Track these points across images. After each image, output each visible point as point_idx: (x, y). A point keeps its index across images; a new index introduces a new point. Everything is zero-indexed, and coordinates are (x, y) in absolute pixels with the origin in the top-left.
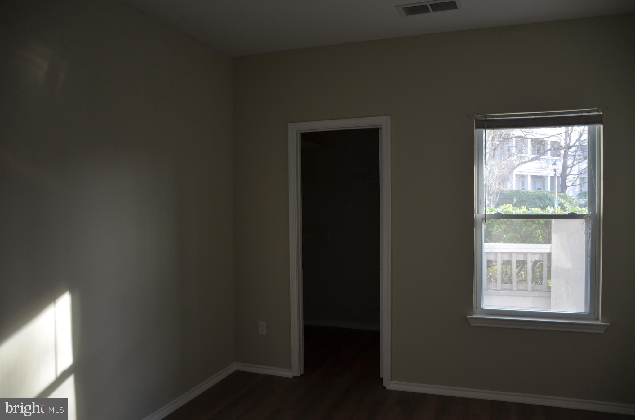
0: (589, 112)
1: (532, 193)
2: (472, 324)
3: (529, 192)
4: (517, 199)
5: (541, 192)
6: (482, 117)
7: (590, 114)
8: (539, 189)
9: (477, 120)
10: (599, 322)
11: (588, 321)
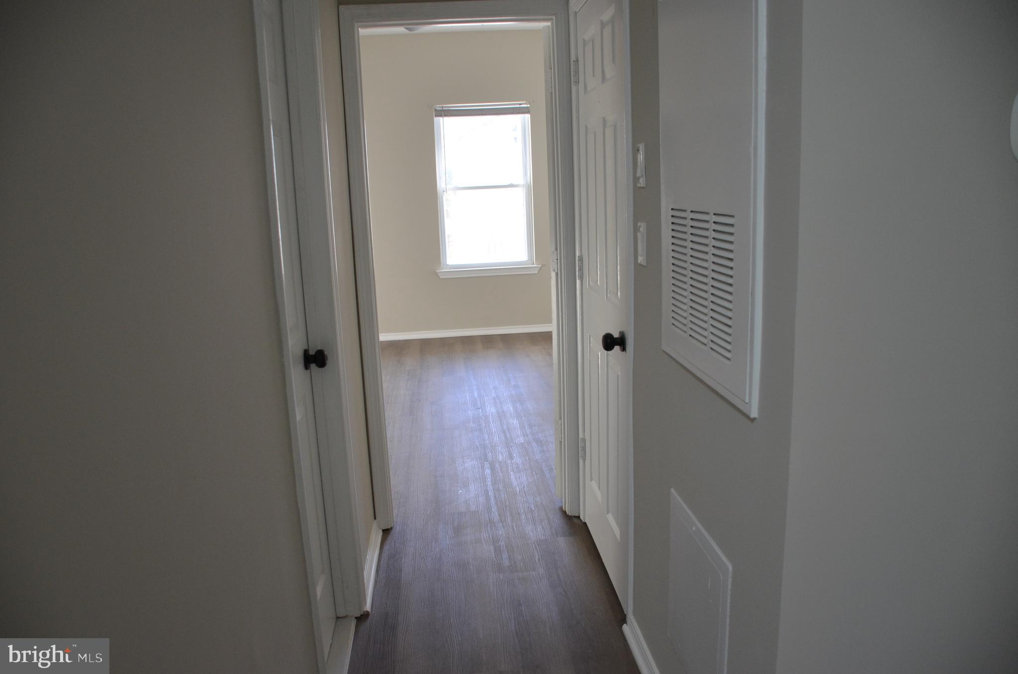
0: (521, 104)
2: (441, 277)
6: (440, 107)
7: (521, 106)
9: (435, 110)
10: (535, 266)
11: (525, 265)
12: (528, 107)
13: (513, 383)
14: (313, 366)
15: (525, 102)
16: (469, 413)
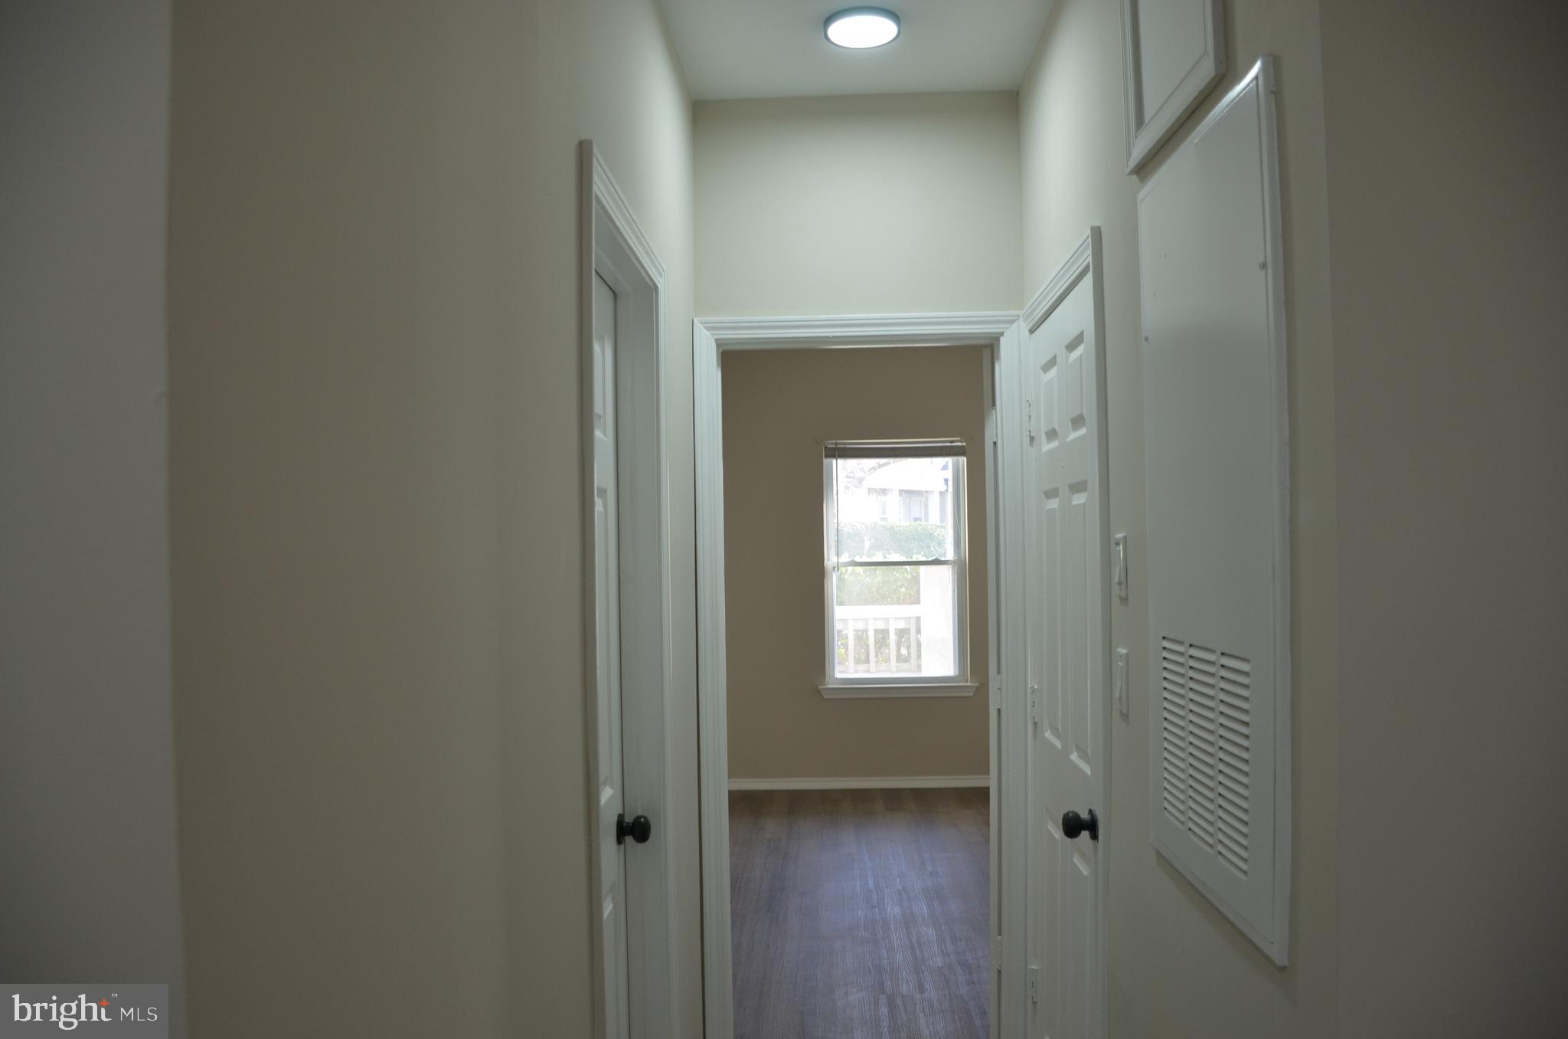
0: (952, 442)
1: (901, 528)
2: (825, 697)
3: (897, 527)
4: (872, 541)
5: (921, 525)
6: (832, 444)
7: (953, 444)
8: (916, 519)
9: (826, 447)
10: (969, 684)
11: (956, 682)
12: (964, 446)
13: (930, 868)
14: (629, 839)
15: (958, 439)
16: (860, 913)
